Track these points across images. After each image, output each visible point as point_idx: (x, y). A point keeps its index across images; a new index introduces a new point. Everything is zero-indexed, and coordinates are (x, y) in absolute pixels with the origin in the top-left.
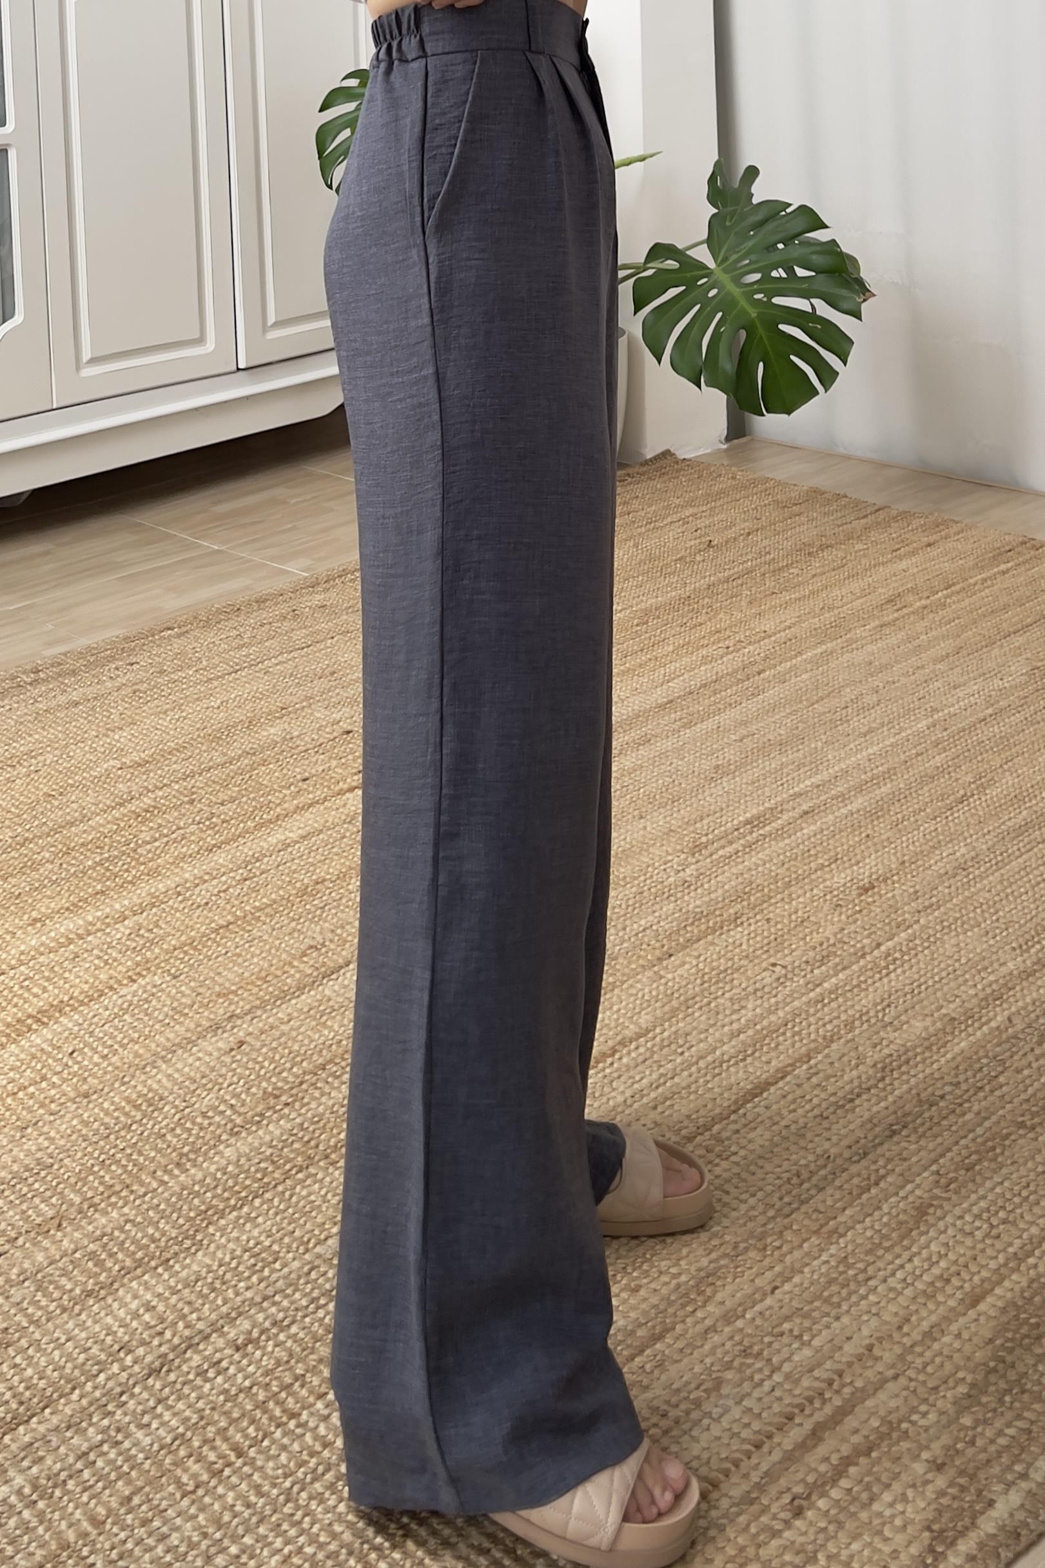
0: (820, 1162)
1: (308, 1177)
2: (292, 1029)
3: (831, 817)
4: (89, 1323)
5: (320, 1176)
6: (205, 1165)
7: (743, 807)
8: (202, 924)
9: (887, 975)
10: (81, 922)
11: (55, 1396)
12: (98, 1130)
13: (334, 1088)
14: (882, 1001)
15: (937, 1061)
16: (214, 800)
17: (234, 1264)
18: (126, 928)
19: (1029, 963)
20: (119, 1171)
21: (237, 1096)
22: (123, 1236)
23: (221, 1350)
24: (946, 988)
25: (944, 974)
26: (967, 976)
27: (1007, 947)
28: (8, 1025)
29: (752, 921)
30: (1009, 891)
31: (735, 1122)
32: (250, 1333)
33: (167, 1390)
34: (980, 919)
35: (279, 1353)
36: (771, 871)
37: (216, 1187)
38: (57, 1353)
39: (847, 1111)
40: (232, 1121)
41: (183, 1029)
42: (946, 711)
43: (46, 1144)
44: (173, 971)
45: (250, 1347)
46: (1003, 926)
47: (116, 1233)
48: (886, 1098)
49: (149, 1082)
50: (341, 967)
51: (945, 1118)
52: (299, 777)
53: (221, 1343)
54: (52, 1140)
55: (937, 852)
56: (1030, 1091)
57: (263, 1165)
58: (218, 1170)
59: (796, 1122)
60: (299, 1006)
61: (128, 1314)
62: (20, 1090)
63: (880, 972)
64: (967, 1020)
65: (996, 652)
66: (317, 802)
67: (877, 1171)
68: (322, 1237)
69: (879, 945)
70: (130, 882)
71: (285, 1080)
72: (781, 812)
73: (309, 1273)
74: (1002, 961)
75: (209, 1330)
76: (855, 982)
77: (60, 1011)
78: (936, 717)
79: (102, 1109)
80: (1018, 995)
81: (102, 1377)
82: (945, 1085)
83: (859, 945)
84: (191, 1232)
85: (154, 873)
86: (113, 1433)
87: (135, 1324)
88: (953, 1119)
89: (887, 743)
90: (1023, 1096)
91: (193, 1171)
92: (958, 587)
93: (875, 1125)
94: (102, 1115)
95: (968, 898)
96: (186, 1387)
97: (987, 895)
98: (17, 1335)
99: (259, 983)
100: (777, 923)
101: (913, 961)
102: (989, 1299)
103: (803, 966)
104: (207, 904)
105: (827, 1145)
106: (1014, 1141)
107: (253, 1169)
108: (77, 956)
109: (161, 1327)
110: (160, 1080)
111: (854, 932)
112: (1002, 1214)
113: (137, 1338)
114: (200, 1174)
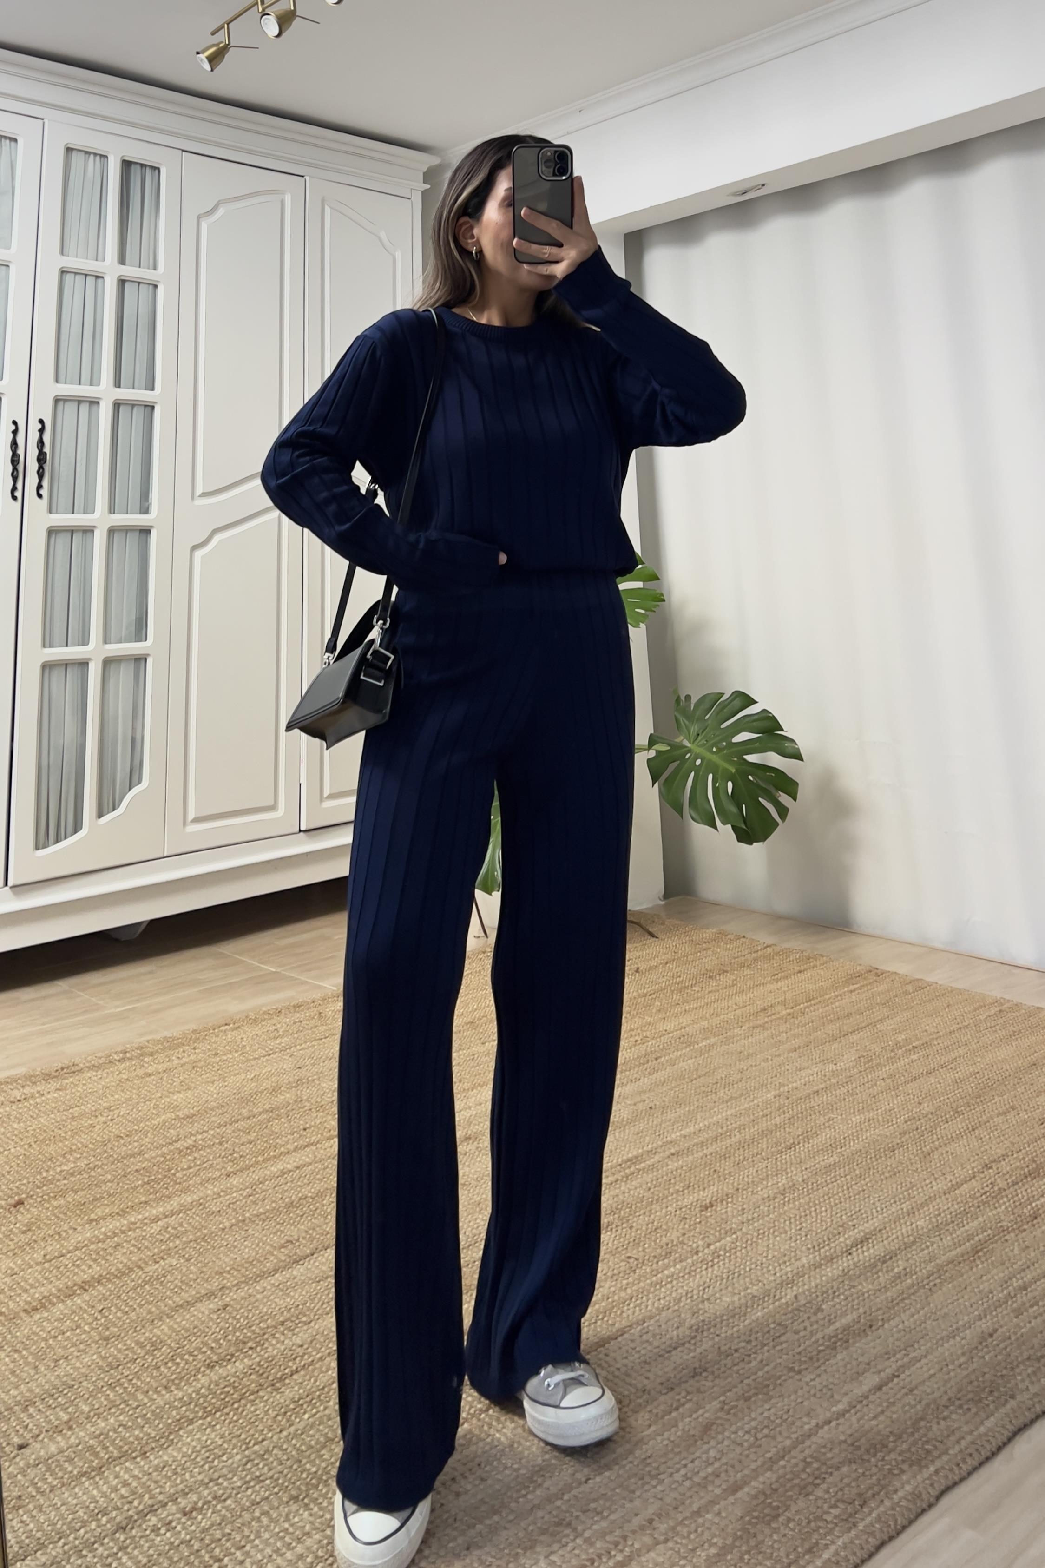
1: (256, 1398)
2: (264, 1297)
3: (691, 1158)
4: (80, 1494)
5: (265, 1398)
6: (185, 1388)
7: (627, 1150)
9: (712, 1266)
10: (126, 1222)
11: (47, 1542)
14: (704, 1284)
15: (738, 1325)
16: (237, 1141)
17: (193, 1457)
18: (159, 1226)
19: (817, 1258)
21: (216, 1341)
22: (115, 1436)
23: (174, 1514)
25: (753, 1266)
26: (771, 1268)
27: (804, 1248)
28: (59, 1290)
29: (619, 1228)
30: (813, 1209)
32: (196, 1503)
33: (128, 1541)
35: (215, 1517)
36: (639, 1194)
37: (190, 1403)
38: (53, 1513)
39: (665, 1359)
40: (209, 1358)
42: (790, 1086)
44: (187, 1256)
45: (194, 1514)
46: (804, 1234)
47: (111, 1434)
48: (695, 1350)
49: (155, 1330)
50: (308, 1256)
51: (736, 1365)
52: (301, 1127)
53: (174, 1507)
54: (76, 1369)
55: (765, 1183)
56: (802, 1347)
57: (226, 1389)
58: (194, 1392)
60: (273, 1282)
61: (108, 1488)
63: (707, 1264)
64: (764, 1298)
65: (835, 1045)
66: (312, 1144)
67: (679, 1400)
68: (260, 1439)
69: (709, 1245)
70: (168, 1197)
72: (655, 1153)
73: (246, 1464)
74: (798, 1257)
75: (166, 1500)
76: (687, 1271)
77: (99, 1282)
78: (782, 1089)
79: (117, 1349)
80: (806, 1281)
81: (82, 1531)
82: (739, 1343)
83: (695, 1245)
84: (166, 1434)
85: (186, 1190)
87: (113, 1495)
88: (741, 1365)
89: (742, 1107)
90: (797, 1350)
91: (176, 1392)
92: (816, 1001)
93: (684, 1369)
94: (116, 1353)
96: (143, 1539)
97: (797, 1212)
99: (246, 1265)
100: (637, 1230)
101: (733, 1256)
102: (746, 1489)
103: (651, 1258)
104: (219, 1211)
106: (785, 1380)
107: (218, 1392)
108: (119, 1245)
109: (132, 1497)
110: (163, 1329)
111: (693, 1236)
112: (766, 1431)
113: (112, 1504)
114: (180, 1394)
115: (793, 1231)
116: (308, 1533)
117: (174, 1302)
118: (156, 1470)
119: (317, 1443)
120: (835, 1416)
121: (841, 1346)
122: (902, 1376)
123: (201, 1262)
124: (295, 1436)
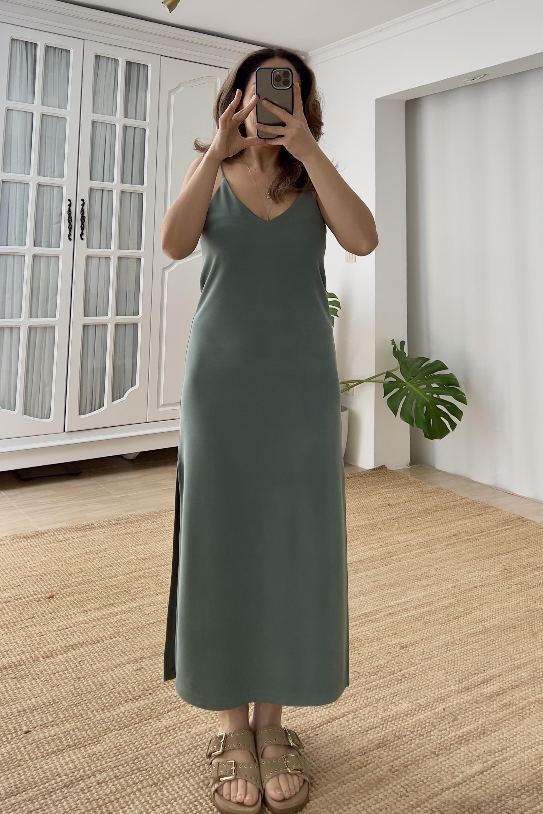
0: (346, 753)
1: (148, 723)
3: (400, 617)
4: (50, 763)
5: (152, 724)
6: (112, 712)
7: (365, 608)
8: (145, 621)
9: (401, 683)
10: (100, 614)
11: (29, 788)
12: (79, 692)
13: (169, 691)
14: (394, 693)
15: (408, 721)
17: (109, 751)
18: (117, 618)
20: (81, 709)
21: (133, 688)
22: (73, 733)
23: (92, 783)
24: (422, 692)
25: (424, 686)
26: (433, 689)
27: (454, 680)
28: (62, 648)
29: (353, 653)
30: (462, 657)
31: (318, 731)
32: (105, 778)
33: (68, 794)
34: (446, 666)
35: (114, 789)
36: (367, 634)
37: (113, 721)
38: (35, 772)
39: (364, 735)
40: (128, 697)
41: (123, 659)
43: (59, 694)
44: (127, 637)
45: (103, 784)
46: (455, 671)
47: (71, 732)
48: (381, 733)
49: (103, 677)
51: (403, 745)
53: (94, 779)
54: (61, 693)
55: (438, 637)
56: (442, 740)
57: (133, 715)
58: (116, 714)
59: (342, 735)
61: (64, 762)
62: (57, 672)
63: (398, 681)
64: (426, 707)
68: (144, 747)
69: (401, 671)
70: (124, 602)
71: (153, 685)
72: (380, 612)
73: (134, 760)
74: (449, 685)
75: (90, 775)
76: (386, 684)
77: (81, 646)
78: (457, 583)
79: (83, 684)
80: (451, 700)
81: (47, 784)
82: (408, 731)
83: (393, 669)
84: (98, 736)
85: (134, 600)
86: (43, 805)
87: (65, 767)
88: (406, 745)
89: (433, 591)
90: (439, 741)
91: (107, 713)
93: (373, 743)
94: (82, 686)
95: (444, 657)
96: (75, 794)
97: (453, 657)
98: (23, 763)
100: (362, 655)
101: (413, 679)
103: (367, 674)
104: (149, 614)
105: (350, 747)
106: (428, 759)
107: (129, 716)
108: (95, 626)
109: (75, 770)
110: (107, 677)
111: (393, 664)
112: (413, 788)
113: (65, 772)
114: (109, 715)
115: (449, 668)
116: (159, 805)
117: (116, 662)
118: (89, 756)
119: (173, 754)
120: (453, 785)
121: (465, 742)
122: (496, 767)
123: (134, 641)
124: (163, 748)
